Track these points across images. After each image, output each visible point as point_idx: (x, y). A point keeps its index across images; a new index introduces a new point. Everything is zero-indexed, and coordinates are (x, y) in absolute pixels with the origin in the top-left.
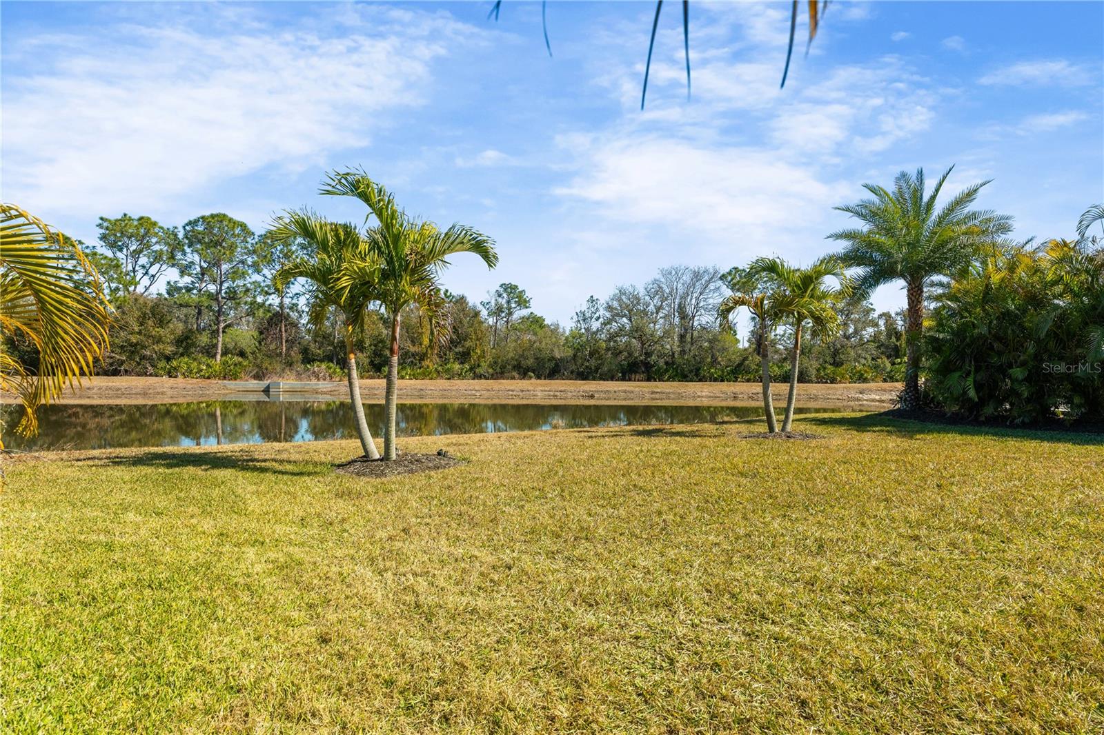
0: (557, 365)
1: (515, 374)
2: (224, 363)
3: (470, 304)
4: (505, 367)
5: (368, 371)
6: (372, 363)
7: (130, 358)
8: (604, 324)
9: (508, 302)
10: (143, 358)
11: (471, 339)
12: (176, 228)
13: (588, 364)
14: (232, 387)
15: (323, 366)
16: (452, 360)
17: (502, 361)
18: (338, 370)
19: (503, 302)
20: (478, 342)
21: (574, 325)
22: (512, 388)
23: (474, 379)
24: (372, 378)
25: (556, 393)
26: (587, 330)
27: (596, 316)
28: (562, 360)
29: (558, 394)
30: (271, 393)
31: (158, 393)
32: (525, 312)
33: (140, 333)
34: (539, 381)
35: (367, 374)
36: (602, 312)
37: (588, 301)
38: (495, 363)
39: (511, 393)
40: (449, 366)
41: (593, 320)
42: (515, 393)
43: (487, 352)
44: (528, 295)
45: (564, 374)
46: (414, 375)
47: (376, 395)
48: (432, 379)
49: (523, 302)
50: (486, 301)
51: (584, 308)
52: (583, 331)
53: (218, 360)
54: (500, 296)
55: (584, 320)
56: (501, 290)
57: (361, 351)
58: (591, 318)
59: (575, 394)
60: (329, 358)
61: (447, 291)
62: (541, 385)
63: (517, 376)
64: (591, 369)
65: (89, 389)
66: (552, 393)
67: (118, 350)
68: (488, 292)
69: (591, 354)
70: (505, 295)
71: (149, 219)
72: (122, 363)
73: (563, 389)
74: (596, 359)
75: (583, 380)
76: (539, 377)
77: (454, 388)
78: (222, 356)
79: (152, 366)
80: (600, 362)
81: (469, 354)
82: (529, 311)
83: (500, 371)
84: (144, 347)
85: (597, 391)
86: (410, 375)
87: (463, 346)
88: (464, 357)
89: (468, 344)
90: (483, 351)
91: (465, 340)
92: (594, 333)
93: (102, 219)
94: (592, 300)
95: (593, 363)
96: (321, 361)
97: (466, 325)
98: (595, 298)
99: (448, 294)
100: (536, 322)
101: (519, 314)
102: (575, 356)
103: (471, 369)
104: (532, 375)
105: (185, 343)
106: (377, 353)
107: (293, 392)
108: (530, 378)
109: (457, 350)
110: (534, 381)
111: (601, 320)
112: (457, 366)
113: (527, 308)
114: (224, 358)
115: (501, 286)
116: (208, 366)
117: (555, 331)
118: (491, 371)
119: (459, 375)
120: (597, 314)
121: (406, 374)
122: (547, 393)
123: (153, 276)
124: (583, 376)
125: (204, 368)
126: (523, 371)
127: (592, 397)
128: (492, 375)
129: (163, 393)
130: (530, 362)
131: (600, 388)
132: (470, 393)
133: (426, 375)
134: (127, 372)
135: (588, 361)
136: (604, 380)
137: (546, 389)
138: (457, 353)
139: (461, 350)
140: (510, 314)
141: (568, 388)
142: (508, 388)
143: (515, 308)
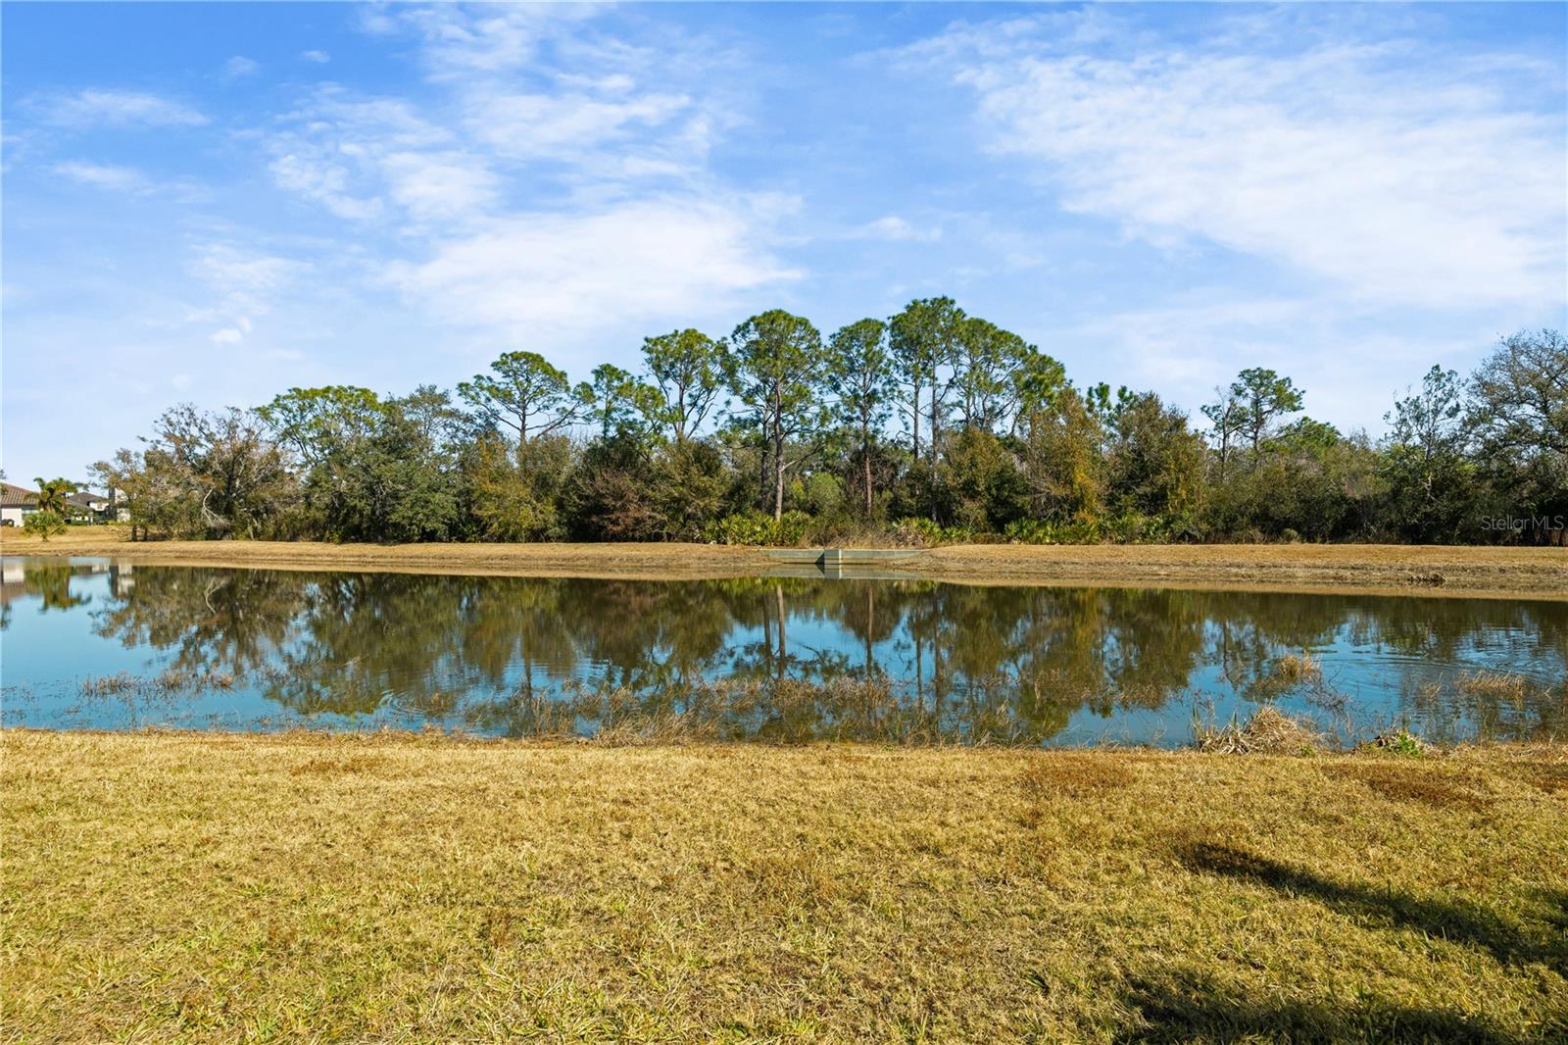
0: (1351, 513)
1: (1257, 533)
2: (785, 523)
3: (1165, 408)
4: (1234, 520)
5: (985, 531)
6: (991, 516)
7: (673, 518)
8: (1472, 422)
9: (1256, 403)
10: (688, 517)
11: (1167, 470)
12: (725, 339)
13: (1429, 509)
14: (777, 557)
15: (915, 523)
16: (1130, 509)
17: (1230, 508)
18: (936, 530)
19: (1245, 403)
20: (1181, 476)
21: (1391, 429)
22: (1239, 560)
23: (1170, 543)
24: (989, 541)
25: (1342, 572)
26: (1428, 438)
27: (1447, 407)
28: (1364, 503)
29: (1348, 573)
30: (826, 566)
31: (681, 566)
32: (1290, 418)
33: (683, 484)
34: (1307, 547)
35: (982, 536)
36: (1463, 398)
37: (1427, 378)
38: (1216, 512)
39: (1234, 570)
40: (1125, 519)
41: (1442, 416)
42: (1243, 571)
43: (1200, 494)
44: (1297, 385)
45: (1369, 532)
46: (1057, 536)
47: (974, 571)
48: (1089, 543)
49: (1286, 399)
50: (1211, 405)
51: (1418, 391)
52: (1417, 440)
53: (778, 518)
54: (1239, 393)
55: (1417, 418)
56: (1242, 383)
57: (972, 498)
58: (1436, 412)
59: (1388, 574)
60: (923, 512)
61: (1124, 389)
62: (1307, 555)
63: (1259, 535)
64: (1437, 519)
65: (610, 559)
66: (1331, 572)
67: (660, 508)
68: (1217, 389)
69: (1438, 488)
70: (1249, 391)
71: (695, 331)
72: (663, 525)
73: (1360, 562)
74: (1451, 500)
75: (1419, 542)
76: (1309, 537)
77: (1119, 560)
78: (783, 513)
79: (699, 528)
80: (1459, 504)
81: (1165, 496)
82: (1299, 415)
83: (1224, 526)
84: (688, 503)
85: (1451, 569)
86: (1051, 536)
87: (1152, 483)
88: (1155, 502)
89: (1161, 479)
90: (1191, 491)
91: (1157, 472)
92: (1444, 443)
93: (646, 340)
94: (1436, 375)
95: (1443, 506)
96: (910, 515)
97: (1156, 444)
98: (1444, 370)
99: (1127, 394)
100: (1317, 436)
101: (1277, 422)
102: (1396, 493)
103: (1167, 524)
104: (1294, 533)
105: (737, 496)
106: (999, 501)
107: (856, 564)
108: (1289, 539)
109: (1141, 491)
110: (1296, 546)
111: (1462, 414)
112: (1140, 520)
113: (1295, 410)
114: (785, 515)
115: (1242, 375)
116: (764, 527)
117: (1358, 449)
118: (1204, 527)
119: (1144, 536)
120: (1452, 403)
121: (1045, 534)
122: (1318, 571)
123: (703, 407)
124: (1417, 534)
125: (759, 529)
126: (1274, 528)
127: (1437, 581)
128: (1207, 535)
129: (686, 566)
130: (1289, 508)
131: (1455, 562)
132: (1146, 569)
133: (1080, 536)
134: (670, 538)
135: (1430, 502)
136: (1473, 543)
137: (1318, 562)
138: (1141, 497)
139: (1148, 489)
140: (1260, 422)
141: (1374, 562)
142: (1229, 560)
143: (1269, 412)
